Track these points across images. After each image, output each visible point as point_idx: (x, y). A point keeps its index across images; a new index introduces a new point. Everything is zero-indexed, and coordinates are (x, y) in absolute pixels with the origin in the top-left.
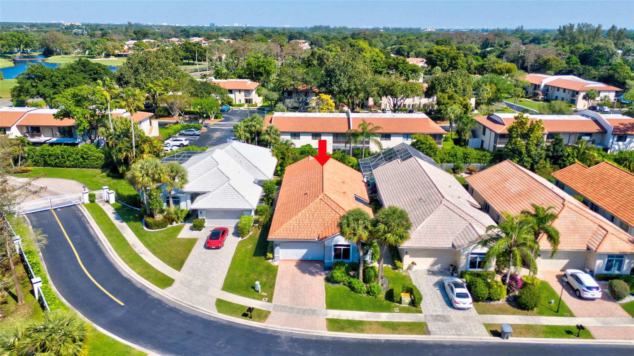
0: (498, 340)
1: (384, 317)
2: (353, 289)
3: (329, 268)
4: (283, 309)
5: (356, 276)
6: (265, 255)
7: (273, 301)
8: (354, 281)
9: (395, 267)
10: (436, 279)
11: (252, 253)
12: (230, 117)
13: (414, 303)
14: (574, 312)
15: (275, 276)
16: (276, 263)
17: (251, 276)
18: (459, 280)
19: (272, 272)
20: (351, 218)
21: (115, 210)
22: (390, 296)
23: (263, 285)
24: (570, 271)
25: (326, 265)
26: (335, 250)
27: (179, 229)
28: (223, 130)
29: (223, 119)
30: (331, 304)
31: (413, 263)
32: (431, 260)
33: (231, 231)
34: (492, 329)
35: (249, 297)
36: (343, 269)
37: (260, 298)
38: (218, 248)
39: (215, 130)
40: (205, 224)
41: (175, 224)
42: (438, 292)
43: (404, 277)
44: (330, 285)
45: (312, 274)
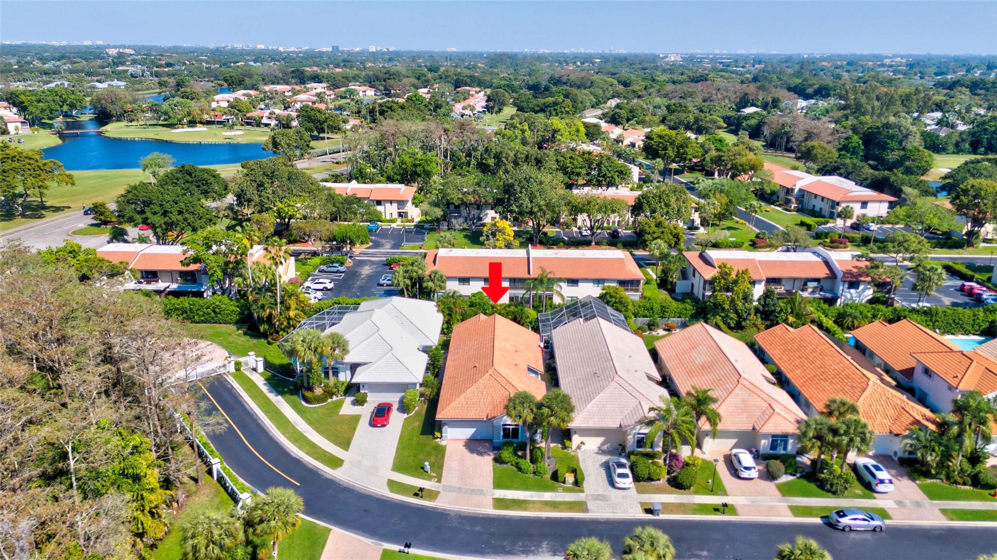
0: (649, 517)
1: (548, 496)
2: (520, 469)
3: (497, 448)
4: (450, 489)
5: (524, 457)
6: (433, 434)
7: (443, 480)
8: (521, 461)
9: (565, 447)
10: (604, 458)
11: (420, 431)
12: (380, 240)
13: (577, 483)
14: (729, 493)
15: (443, 456)
16: (443, 443)
17: (420, 456)
18: (624, 461)
19: (440, 451)
20: (517, 401)
21: (266, 380)
22: (555, 477)
23: (432, 466)
24: (734, 451)
25: (495, 445)
26: (504, 429)
27: (340, 404)
28: (372, 263)
29: (371, 244)
30: (498, 485)
31: (582, 443)
32: (600, 440)
33: (395, 406)
34: (647, 507)
35: (419, 477)
36: (511, 449)
37: (430, 478)
38: (384, 426)
39: (362, 263)
40: (368, 399)
41: (334, 398)
42: (603, 473)
43: (573, 457)
44: (498, 465)
45: (480, 454)
